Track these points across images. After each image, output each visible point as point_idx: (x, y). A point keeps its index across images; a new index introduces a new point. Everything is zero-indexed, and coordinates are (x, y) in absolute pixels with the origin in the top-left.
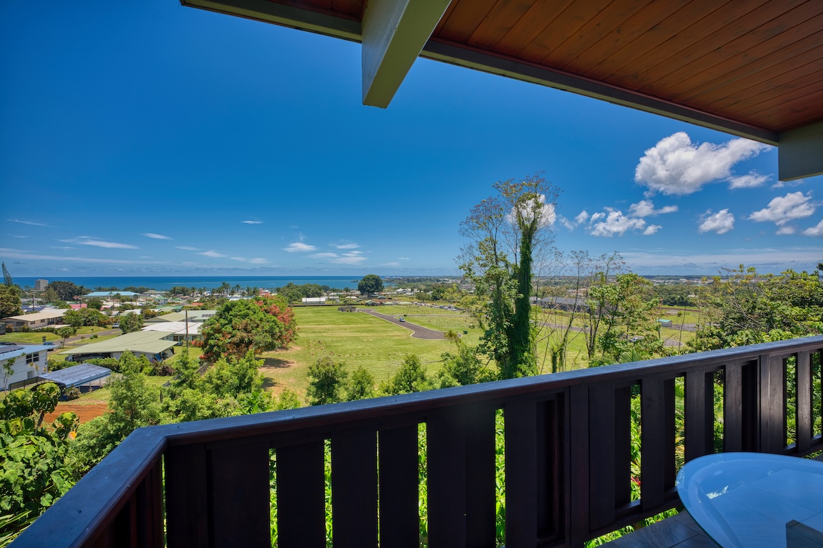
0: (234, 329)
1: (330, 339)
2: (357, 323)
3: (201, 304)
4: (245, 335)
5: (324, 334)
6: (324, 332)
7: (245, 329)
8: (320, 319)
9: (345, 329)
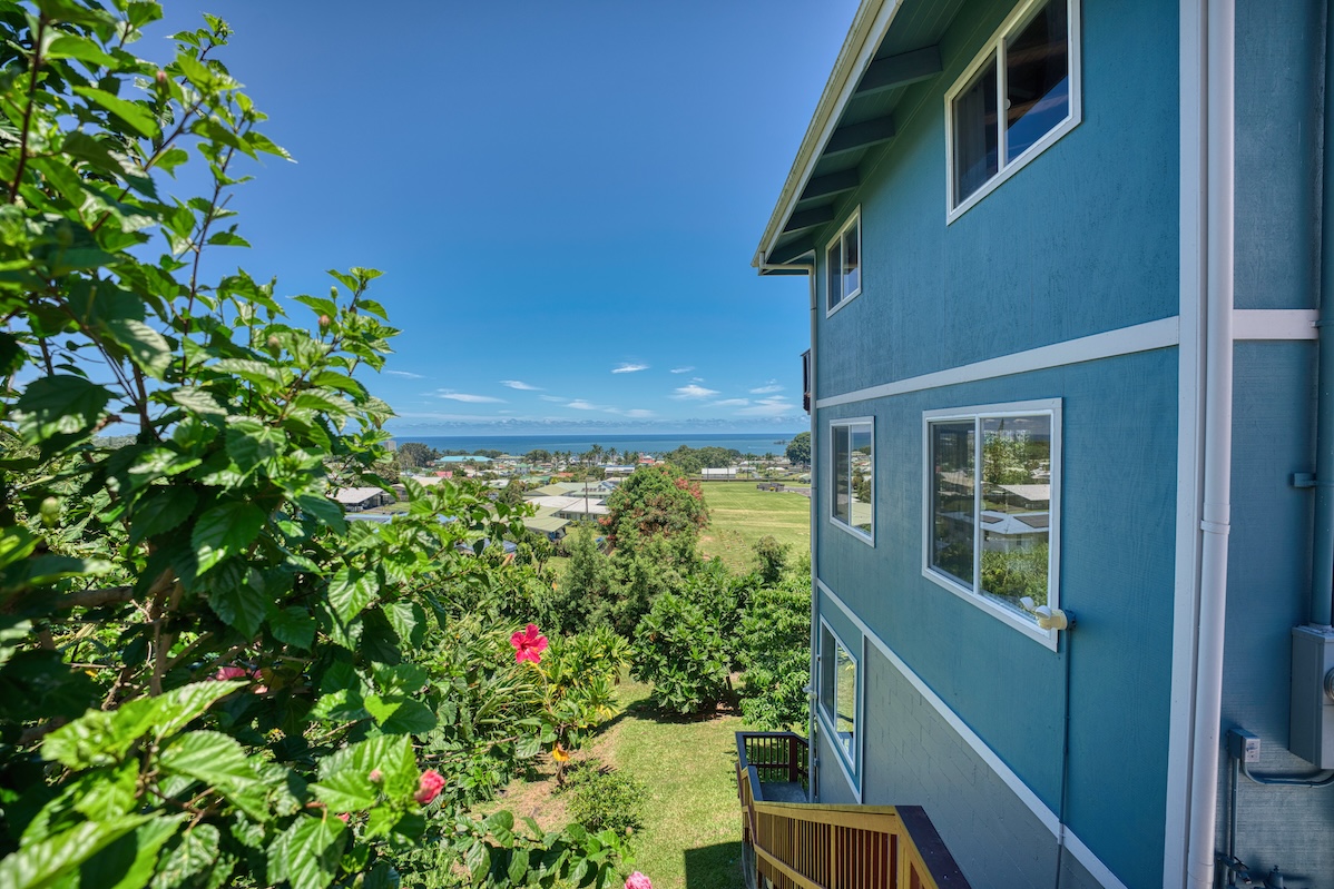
0: (647, 506)
1: (750, 529)
2: (789, 508)
3: (571, 475)
4: (659, 512)
5: (741, 522)
6: (740, 519)
7: (659, 506)
8: (731, 501)
9: (771, 517)
